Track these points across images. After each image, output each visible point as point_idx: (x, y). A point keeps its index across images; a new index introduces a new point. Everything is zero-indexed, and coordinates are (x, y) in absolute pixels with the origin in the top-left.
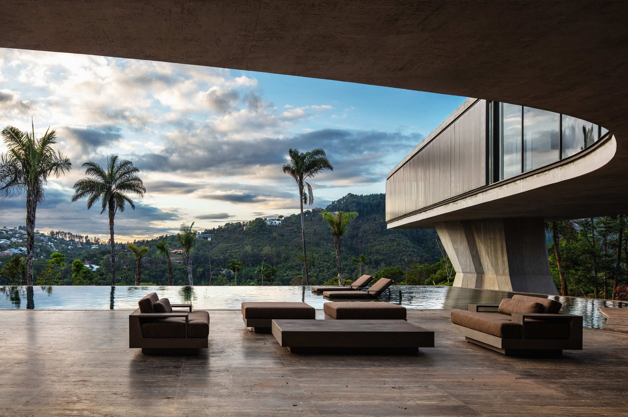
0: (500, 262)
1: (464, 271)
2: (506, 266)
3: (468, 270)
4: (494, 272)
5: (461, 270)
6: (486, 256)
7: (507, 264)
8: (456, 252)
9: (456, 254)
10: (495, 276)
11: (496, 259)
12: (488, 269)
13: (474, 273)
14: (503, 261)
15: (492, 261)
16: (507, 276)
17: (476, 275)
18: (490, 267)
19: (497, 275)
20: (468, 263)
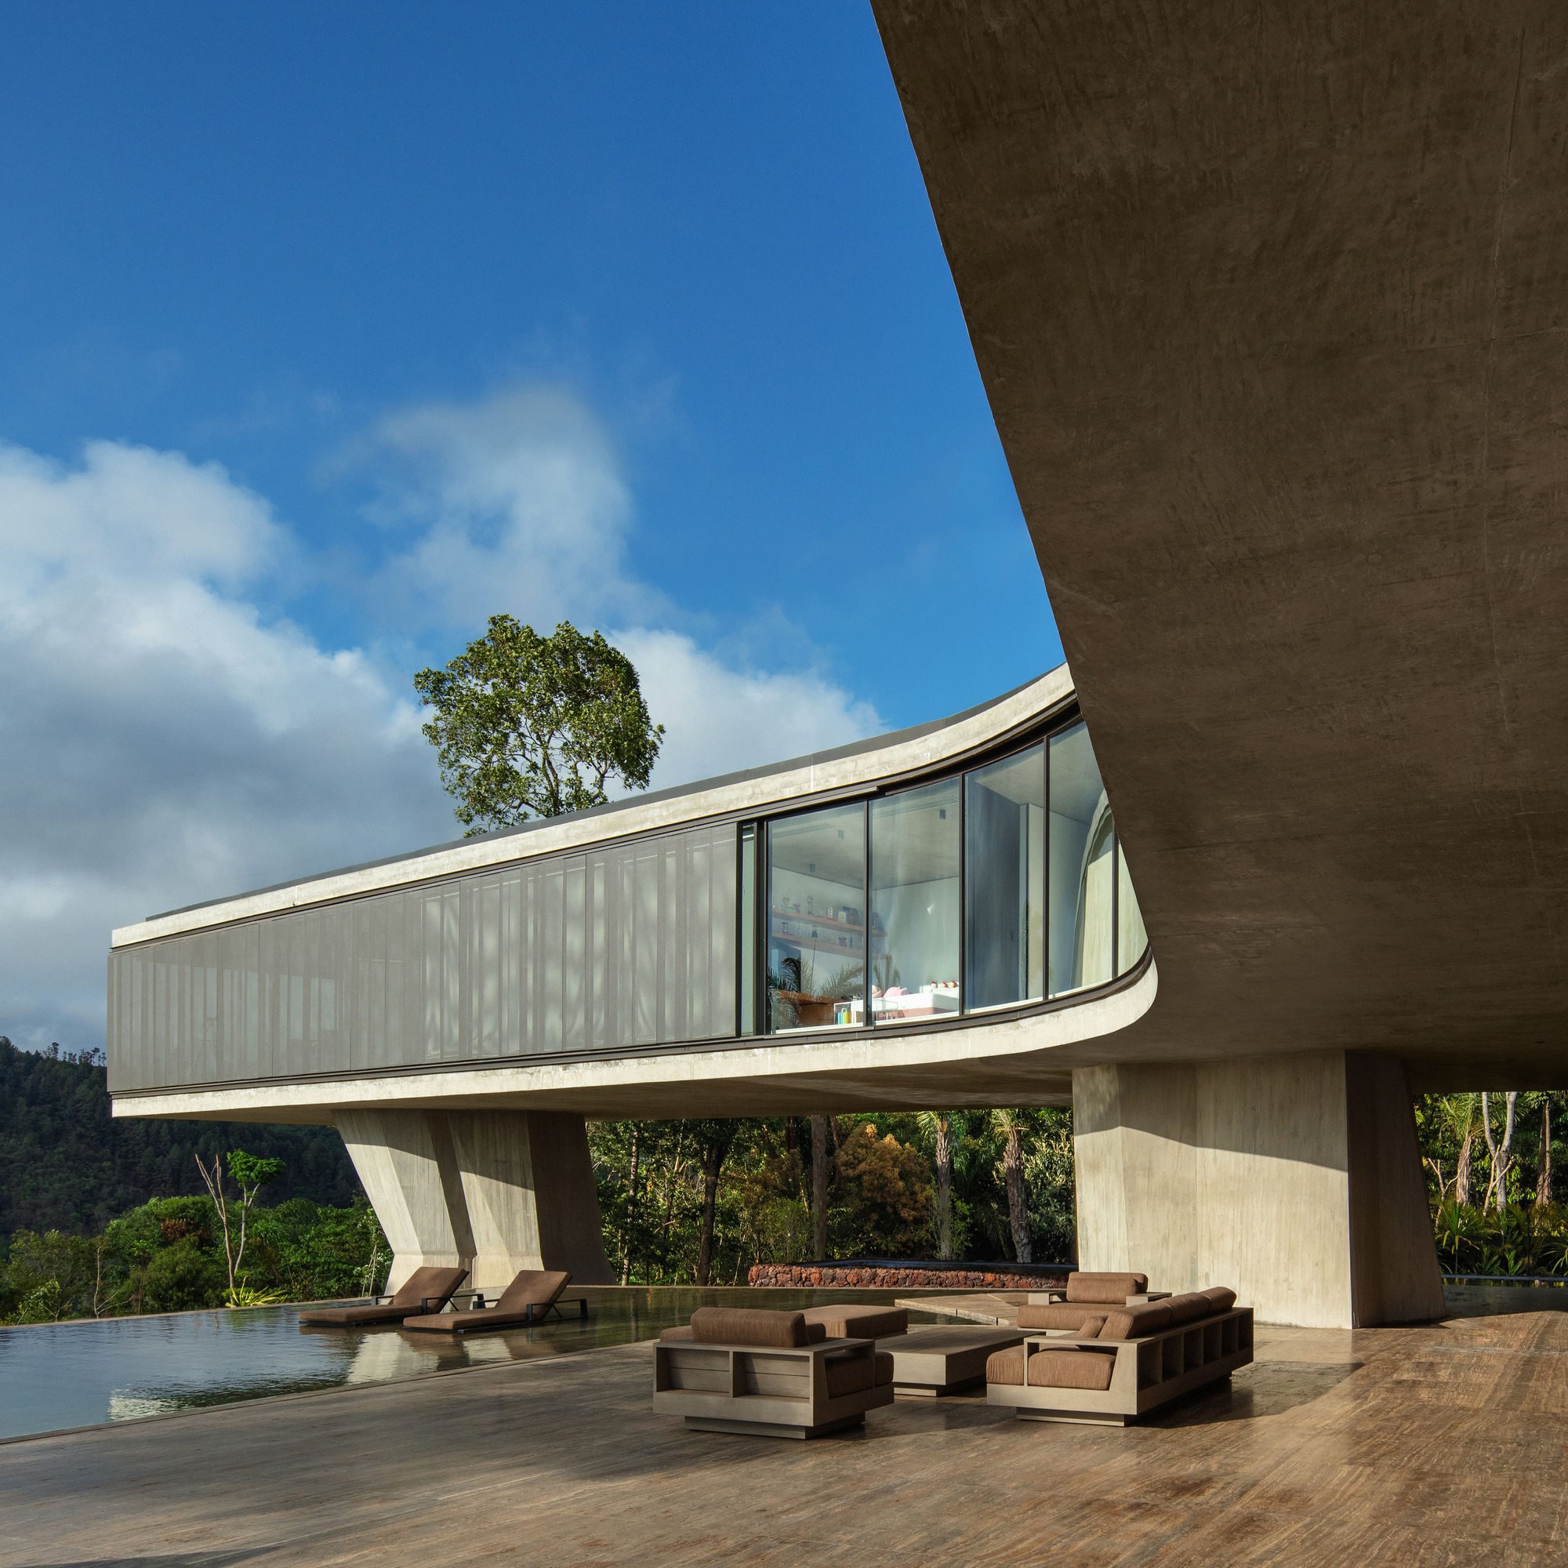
0: (519, 1222)
1: (426, 1248)
2: (533, 1232)
3: (437, 1246)
4: (504, 1247)
5: (417, 1247)
6: (485, 1208)
7: (535, 1227)
8: (406, 1196)
9: (408, 1203)
10: (507, 1258)
11: (511, 1213)
12: (488, 1240)
13: (452, 1253)
14: (527, 1219)
15: (500, 1219)
16: (536, 1258)
17: (458, 1257)
18: (494, 1234)
19: (511, 1256)
20: (439, 1228)
